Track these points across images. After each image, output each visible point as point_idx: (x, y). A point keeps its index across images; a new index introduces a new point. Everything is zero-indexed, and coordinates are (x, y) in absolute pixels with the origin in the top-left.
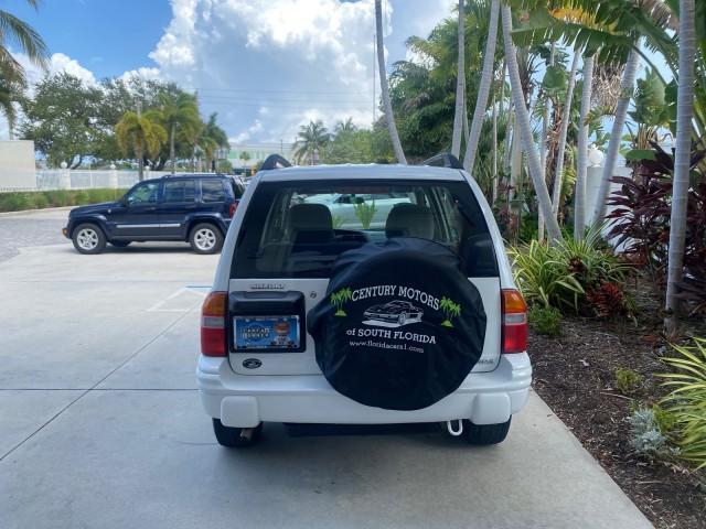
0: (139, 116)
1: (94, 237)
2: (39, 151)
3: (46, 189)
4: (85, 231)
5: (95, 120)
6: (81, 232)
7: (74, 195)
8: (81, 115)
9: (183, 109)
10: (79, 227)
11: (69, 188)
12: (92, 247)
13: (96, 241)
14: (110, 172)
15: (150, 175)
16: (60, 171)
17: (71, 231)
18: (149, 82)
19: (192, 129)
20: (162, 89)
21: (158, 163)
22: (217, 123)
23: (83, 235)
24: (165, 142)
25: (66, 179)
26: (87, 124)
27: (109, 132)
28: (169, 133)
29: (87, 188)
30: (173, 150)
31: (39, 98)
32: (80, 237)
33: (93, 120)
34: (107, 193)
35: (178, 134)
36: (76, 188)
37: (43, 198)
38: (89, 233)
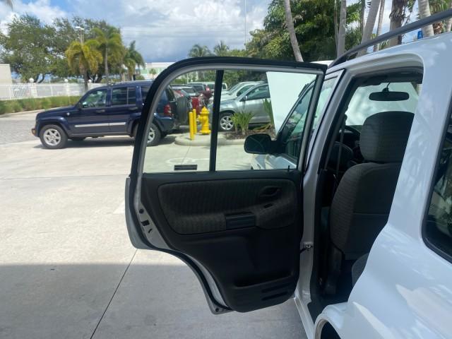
0: (82, 44)
1: (57, 135)
2: (14, 73)
3: (20, 98)
4: (49, 131)
5: (51, 49)
6: (47, 132)
7: (40, 102)
8: (41, 45)
9: (112, 39)
10: (45, 128)
11: (36, 96)
12: (56, 143)
13: (59, 138)
14: (64, 85)
15: (92, 86)
16: (29, 85)
17: (39, 131)
18: (86, 21)
19: (119, 53)
20: (96, 25)
21: (96, 78)
22: (136, 49)
23: (48, 134)
24: (101, 63)
25: (34, 90)
26: (46, 52)
27: (62, 57)
28: (104, 56)
29: (50, 96)
30: (107, 68)
31: (11, 34)
32: (45, 135)
33: (50, 49)
34: (64, 99)
35: (109, 57)
36: (41, 97)
37: (18, 105)
38: (53, 132)
